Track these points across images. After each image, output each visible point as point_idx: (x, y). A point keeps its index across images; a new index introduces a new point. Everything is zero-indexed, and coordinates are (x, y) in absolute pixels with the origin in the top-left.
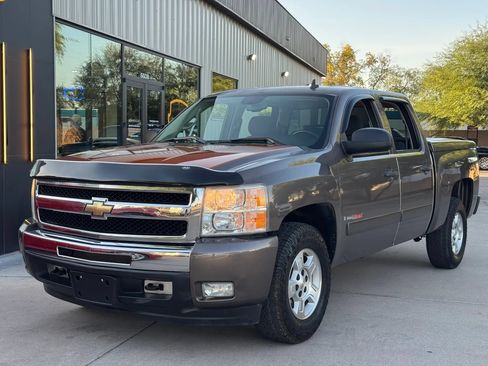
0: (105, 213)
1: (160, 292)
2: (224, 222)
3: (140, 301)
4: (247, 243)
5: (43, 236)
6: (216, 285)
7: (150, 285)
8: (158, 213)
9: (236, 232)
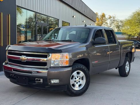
0: (25, 60)
1: (39, 82)
2: (57, 63)
3: (34, 84)
4: (63, 69)
5: (9, 66)
6: (55, 80)
7: (37, 80)
8: (41, 60)
9: (60, 66)
